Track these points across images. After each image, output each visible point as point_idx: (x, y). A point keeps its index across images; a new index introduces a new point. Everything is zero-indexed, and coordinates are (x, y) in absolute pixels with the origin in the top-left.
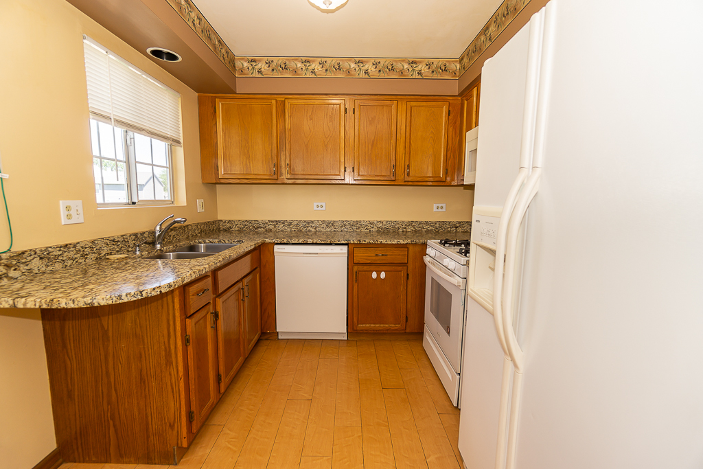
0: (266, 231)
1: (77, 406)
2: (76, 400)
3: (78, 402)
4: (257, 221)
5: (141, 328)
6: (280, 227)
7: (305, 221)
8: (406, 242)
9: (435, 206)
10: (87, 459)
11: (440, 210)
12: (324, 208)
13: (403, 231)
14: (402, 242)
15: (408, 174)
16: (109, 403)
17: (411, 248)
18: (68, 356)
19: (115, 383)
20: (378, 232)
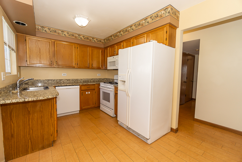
0: (44, 83)
1: (15, 139)
2: (15, 137)
3: (16, 137)
4: (40, 80)
5: (42, 108)
6: (50, 82)
7: (59, 79)
8: (95, 83)
9: (98, 74)
10: (18, 156)
11: (99, 75)
12: (66, 75)
13: (90, 81)
14: (94, 83)
15: (93, 66)
16: (29, 134)
17: (96, 85)
18: (13, 122)
19: (32, 128)
20: (83, 82)
